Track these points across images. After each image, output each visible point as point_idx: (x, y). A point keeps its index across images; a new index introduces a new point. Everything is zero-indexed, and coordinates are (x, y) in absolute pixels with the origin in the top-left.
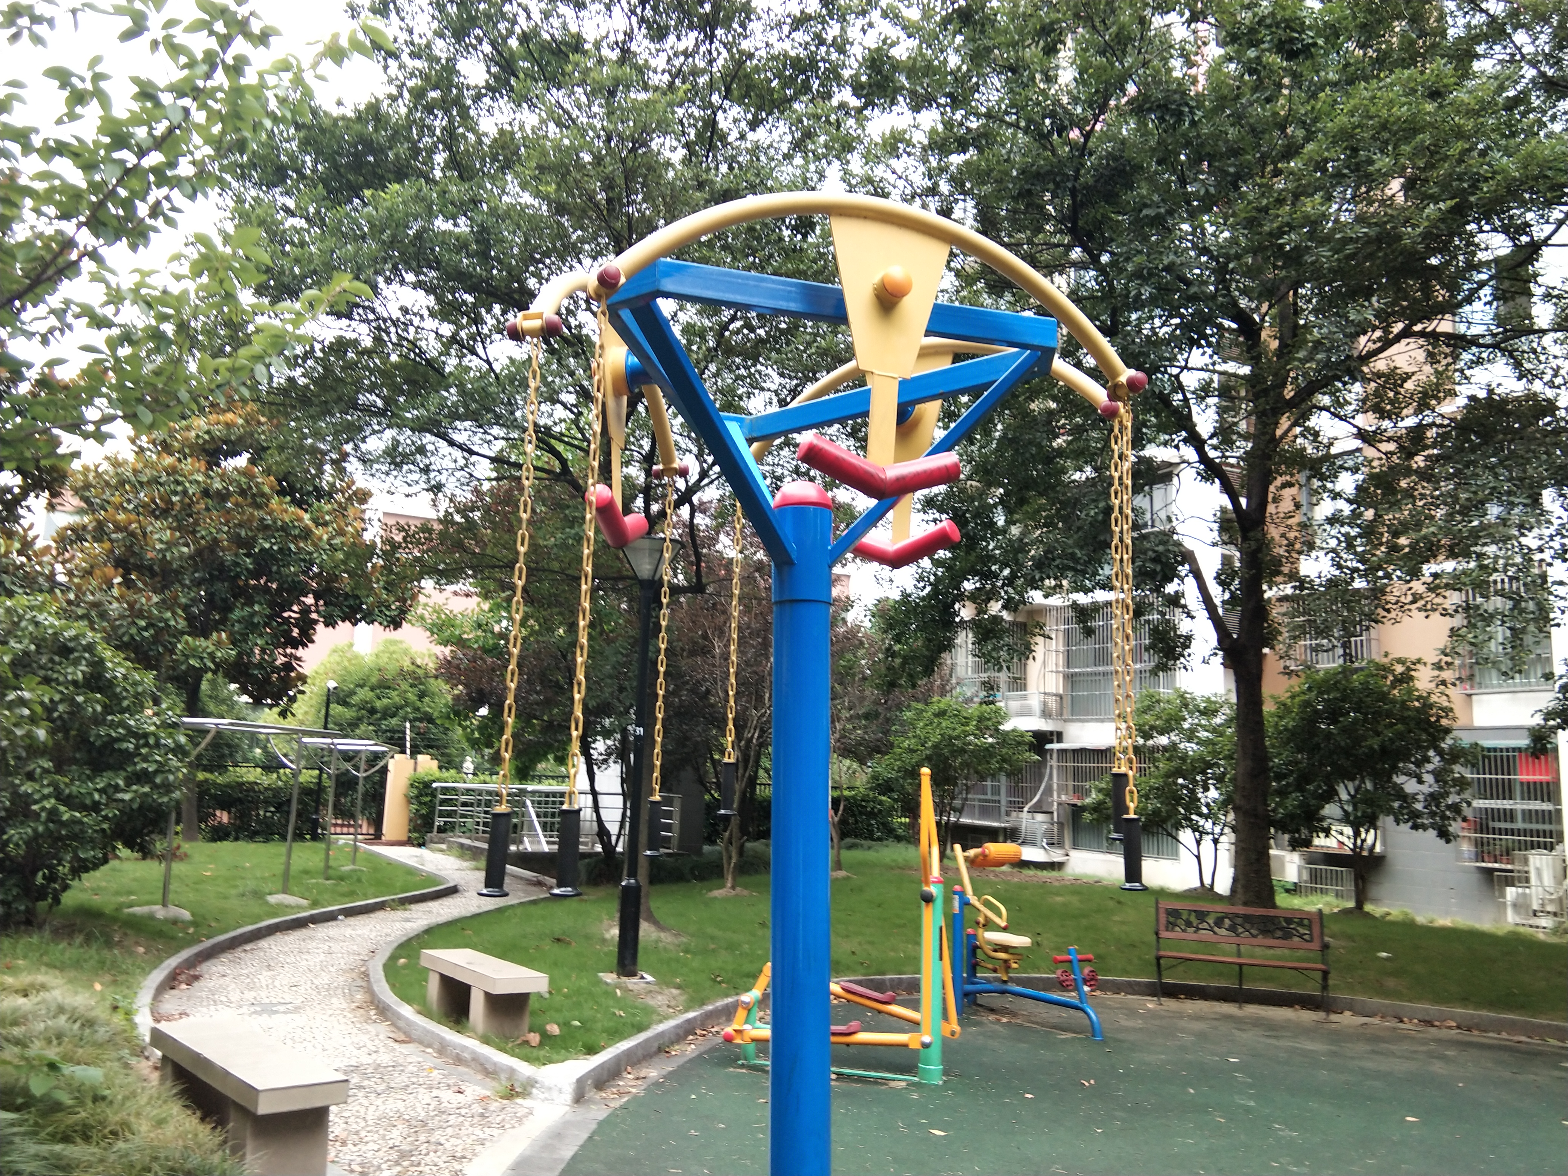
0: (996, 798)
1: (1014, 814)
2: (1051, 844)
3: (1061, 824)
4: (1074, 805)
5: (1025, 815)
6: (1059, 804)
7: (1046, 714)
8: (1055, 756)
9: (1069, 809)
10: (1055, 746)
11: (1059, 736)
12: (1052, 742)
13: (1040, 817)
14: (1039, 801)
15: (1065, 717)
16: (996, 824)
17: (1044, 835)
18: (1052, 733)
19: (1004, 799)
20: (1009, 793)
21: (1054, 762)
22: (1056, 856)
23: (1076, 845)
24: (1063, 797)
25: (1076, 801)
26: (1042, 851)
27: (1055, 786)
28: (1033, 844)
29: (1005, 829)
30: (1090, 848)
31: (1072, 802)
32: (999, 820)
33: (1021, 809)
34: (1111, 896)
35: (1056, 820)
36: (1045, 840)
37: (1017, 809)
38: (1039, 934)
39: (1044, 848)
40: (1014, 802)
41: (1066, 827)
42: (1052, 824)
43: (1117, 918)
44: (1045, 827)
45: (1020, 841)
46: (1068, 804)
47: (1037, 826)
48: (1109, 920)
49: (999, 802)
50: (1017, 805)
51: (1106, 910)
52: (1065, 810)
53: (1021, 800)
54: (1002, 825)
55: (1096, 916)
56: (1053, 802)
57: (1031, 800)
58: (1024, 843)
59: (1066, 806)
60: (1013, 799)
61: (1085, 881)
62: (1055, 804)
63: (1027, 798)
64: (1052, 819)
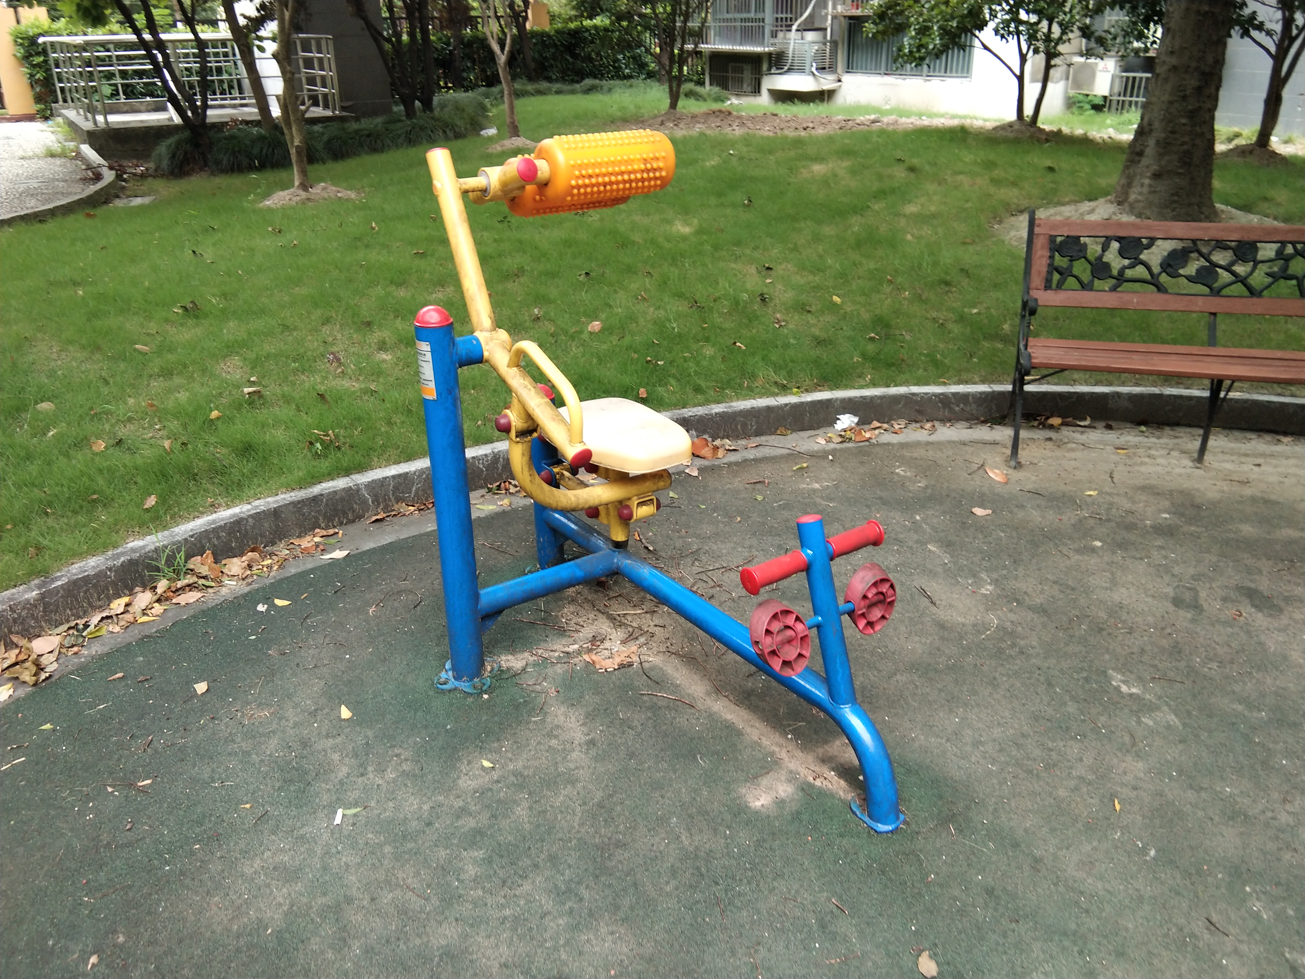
0: (760, 16)
1: (780, 35)
2: (822, 69)
3: (834, 43)
4: (851, 18)
5: (793, 35)
6: (834, 18)
9: (845, 23)
13: (810, 36)
14: (811, 16)
16: (758, 49)
17: (814, 59)
19: (769, 16)
20: (776, 8)
22: (826, 82)
23: (850, 68)
24: (840, 8)
25: (854, 11)
26: (810, 78)
28: (801, 70)
29: (770, 54)
30: (866, 70)
31: (849, 14)
32: (762, 44)
33: (789, 28)
34: (899, 154)
35: (829, 38)
36: (814, 64)
37: (784, 28)
38: (769, 269)
39: (814, 75)
40: (782, 18)
41: (840, 46)
42: (825, 44)
43: (911, 209)
44: (816, 48)
45: (786, 68)
46: (845, 17)
47: (806, 47)
48: (897, 215)
49: (763, 20)
50: (784, 22)
51: (893, 191)
52: (840, 25)
53: (789, 16)
54: (767, 49)
55: (876, 207)
56: (827, 14)
57: (801, 15)
58: (790, 70)
59: (842, 19)
60: (780, 16)
61: (858, 121)
62: (830, 17)
63: (796, 12)
64: (825, 37)
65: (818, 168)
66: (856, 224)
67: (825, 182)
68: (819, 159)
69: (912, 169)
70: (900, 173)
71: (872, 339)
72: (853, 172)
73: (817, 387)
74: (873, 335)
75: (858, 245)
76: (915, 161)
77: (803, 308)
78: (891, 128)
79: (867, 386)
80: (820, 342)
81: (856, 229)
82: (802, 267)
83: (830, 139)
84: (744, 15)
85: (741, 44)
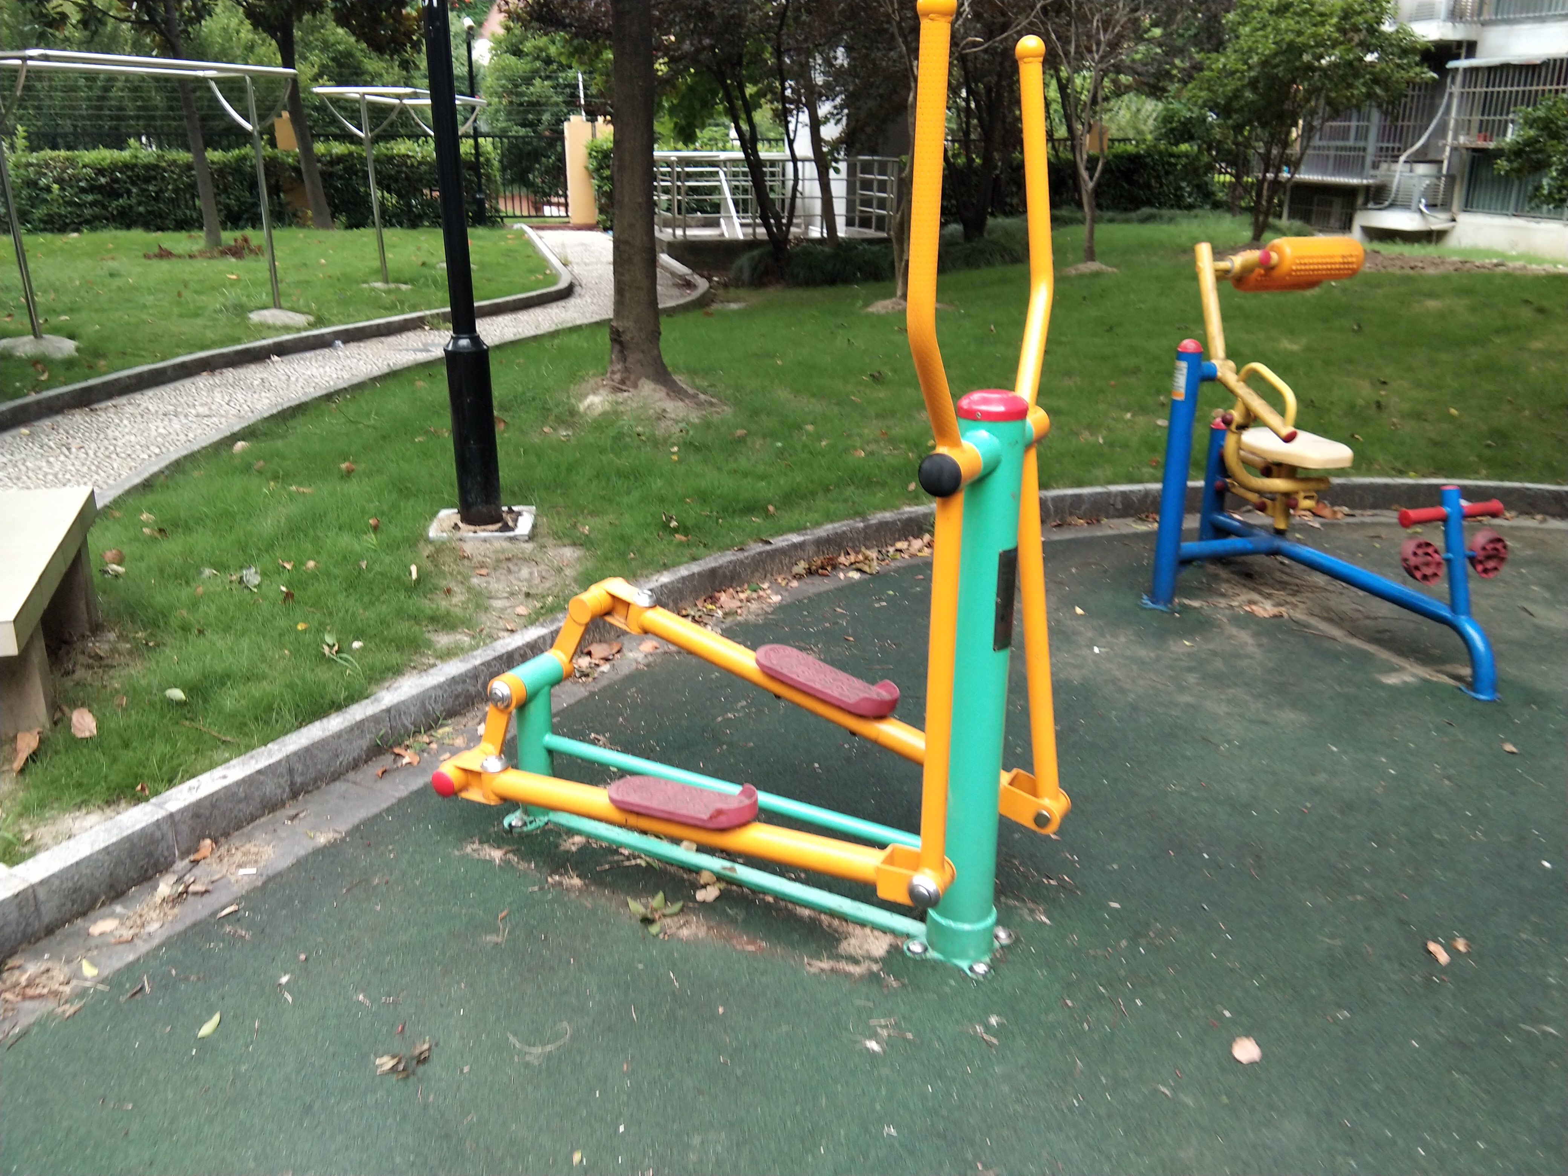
0: (1361, 144)
1: (1384, 166)
2: (1432, 206)
3: (1451, 178)
4: (1475, 150)
5: (1400, 167)
6: (1454, 149)
7: (1455, 15)
8: (1459, 78)
9: (1467, 156)
10: (1463, 63)
11: (1470, 48)
12: (1457, 57)
13: (1422, 169)
14: (1425, 146)
15: (1485, 17)
16: (1355, 181)
17: (1424, 195)
18: (1459, 44)
19: (1372, 145)
20: (1381, 137)
21: (1456, 89)
22: (1437, 221)
23: (1468, 206)
24: (1462, 139)
25: (1481, 144)
26: (1417, 216)
27: (1452, 123)
28: (1405, 206)
29: (1368, 188)
30: (1488, 209)
31: (1473, 146)
32: (1361, 175)
33: (1395, 159)
34: (1526, 296)
35: (1444, 171)
36: (1423, 201)
37: (1389, 159)
38: (1384, 383)
39: (1421, 212)
40: (1387, 148)
41: (1458, 181)
42: (1439, 178)
43: (1537, 345)
44: (1428, 182)
45: (1387, 203)
46: (1467, 149)
47: (1415, 181)
48: (1522, 349)
49: (1364, 149)
50: (1390, 152)
51: (1518, 328)
52: (1461, 156)
53: (1397, 145)
54: (1365, 182)
55: (1498, 341)
56: (1445, 146)
57: (1412, 145)
58: (1392, 206)
59: (1464, 152)
60: (1385, 145)
61: (1477, 264)
62: (1448, 149)
63: (1406, 143)
64: (1440, 170)
65: (1432, 304)
66: (1476, 354)
67: (1442, 316)
68: (1432, 295)
69: (1541, 310)
70: (1526, 314)
71: (1489, 446)
72: (1473, 309)
73: (1434, 475)
74: (1489, 442)
75: (1478, 370)
76: (1545, 303)
77: (1418, 416)
78: (1518, 272)
79: (1482, 479)
80: (1435, 444)
81: (1475, 357)
82: (1418, 385)
83: (1445, 278)
84: (1340, 143)
85: (1333, 175)
